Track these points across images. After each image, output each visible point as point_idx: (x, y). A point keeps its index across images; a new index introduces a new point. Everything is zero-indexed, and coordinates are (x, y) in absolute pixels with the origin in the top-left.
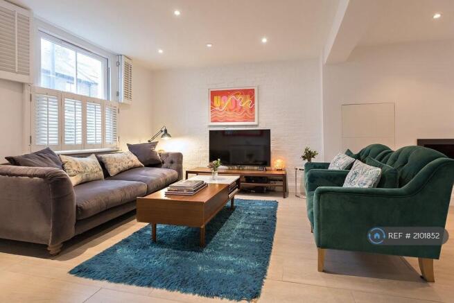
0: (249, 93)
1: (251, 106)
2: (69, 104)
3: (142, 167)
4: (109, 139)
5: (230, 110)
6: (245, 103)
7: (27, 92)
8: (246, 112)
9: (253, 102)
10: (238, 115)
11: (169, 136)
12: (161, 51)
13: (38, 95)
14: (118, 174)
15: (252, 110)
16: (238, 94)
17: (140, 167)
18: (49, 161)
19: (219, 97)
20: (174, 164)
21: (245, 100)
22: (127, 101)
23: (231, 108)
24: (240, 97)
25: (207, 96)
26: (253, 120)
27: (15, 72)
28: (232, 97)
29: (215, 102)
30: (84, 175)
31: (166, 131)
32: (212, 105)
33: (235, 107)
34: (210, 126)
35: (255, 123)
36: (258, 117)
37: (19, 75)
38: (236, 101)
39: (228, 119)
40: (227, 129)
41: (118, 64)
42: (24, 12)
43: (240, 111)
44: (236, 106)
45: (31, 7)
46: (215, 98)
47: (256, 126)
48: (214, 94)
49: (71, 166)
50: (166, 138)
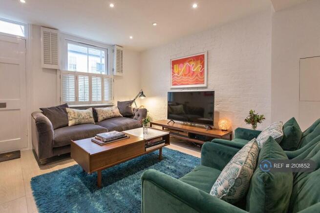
0: (200, 59)
1: (201, 70)
2: (80, 78)
3: (121, 117)
4: (106, 98)
5: (185, 75)
6: (196, 68)
7: (58, 73)
8: (197, 75)
9: (203, 67)
10: (191, 79)
11: (144, 96)
12: (131, 37)
13: (64, 75)
14: (103, 120)
15: (202, 73)
16: (191, 61)
17: (119, 117)
18: (61, 111)
19: (178, 65)
20: (140, 117)
21: (196, 65)
22: (118, 74)
23: (186, 74)
24: (192, 63)
25: (169, 65)
26: (203, 82)
27: (50, 64)
28: (187, 64)
29: (175, 69)
30: (77, 120)
31: (142, 92)
32: (173, 72)
33: (189, 73)
34: (172, 89)
35: (205, 85)
36: (207, 80)
37: (53, 65)
38: (189, 67)
39: (184, 83)
40: (183, 91)
41: (113, 51)
42: (54, 31)
43: (193, 74)
44: (189, 71)
45: (57, 28)
46: (175, 66)
47: (206, 88)
48: (174, 63)
49: (71, 115)
50: (142, 98)
